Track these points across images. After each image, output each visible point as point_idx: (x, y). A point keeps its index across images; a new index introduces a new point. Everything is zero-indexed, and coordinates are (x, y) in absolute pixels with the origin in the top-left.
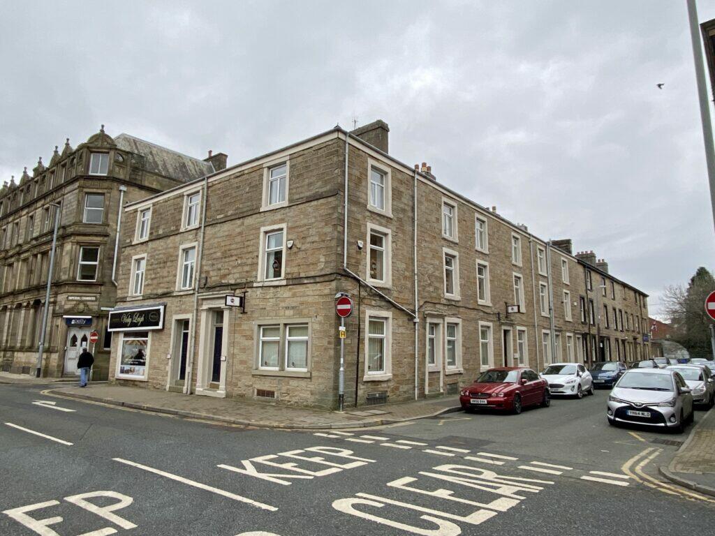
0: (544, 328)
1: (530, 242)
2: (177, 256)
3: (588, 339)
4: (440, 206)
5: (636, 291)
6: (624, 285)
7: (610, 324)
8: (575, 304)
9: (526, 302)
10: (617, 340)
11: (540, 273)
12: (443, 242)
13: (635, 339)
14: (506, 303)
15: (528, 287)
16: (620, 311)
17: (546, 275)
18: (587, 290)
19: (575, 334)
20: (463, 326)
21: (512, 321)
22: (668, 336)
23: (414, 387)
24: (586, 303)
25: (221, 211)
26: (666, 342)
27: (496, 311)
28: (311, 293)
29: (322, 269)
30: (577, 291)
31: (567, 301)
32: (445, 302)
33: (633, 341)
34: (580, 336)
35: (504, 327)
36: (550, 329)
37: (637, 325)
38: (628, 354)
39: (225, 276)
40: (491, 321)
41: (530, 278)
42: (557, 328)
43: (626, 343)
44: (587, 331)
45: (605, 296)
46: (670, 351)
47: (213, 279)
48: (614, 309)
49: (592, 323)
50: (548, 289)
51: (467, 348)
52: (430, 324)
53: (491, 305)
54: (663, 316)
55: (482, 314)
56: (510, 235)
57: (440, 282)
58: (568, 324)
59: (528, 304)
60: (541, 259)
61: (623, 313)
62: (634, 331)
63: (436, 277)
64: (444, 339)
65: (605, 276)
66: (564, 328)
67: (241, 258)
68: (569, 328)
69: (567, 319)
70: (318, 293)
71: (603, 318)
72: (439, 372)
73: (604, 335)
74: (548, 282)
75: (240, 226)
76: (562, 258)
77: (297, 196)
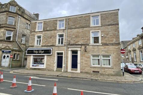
2: (56, 36)
25: (74, 26)
28: (111, 48)
29: (115, 42)
39: (77, 42)
47: (72, 43)
67: (83, 38)
70: (114, 48)
75: (82, 30)
77: (104, 24)
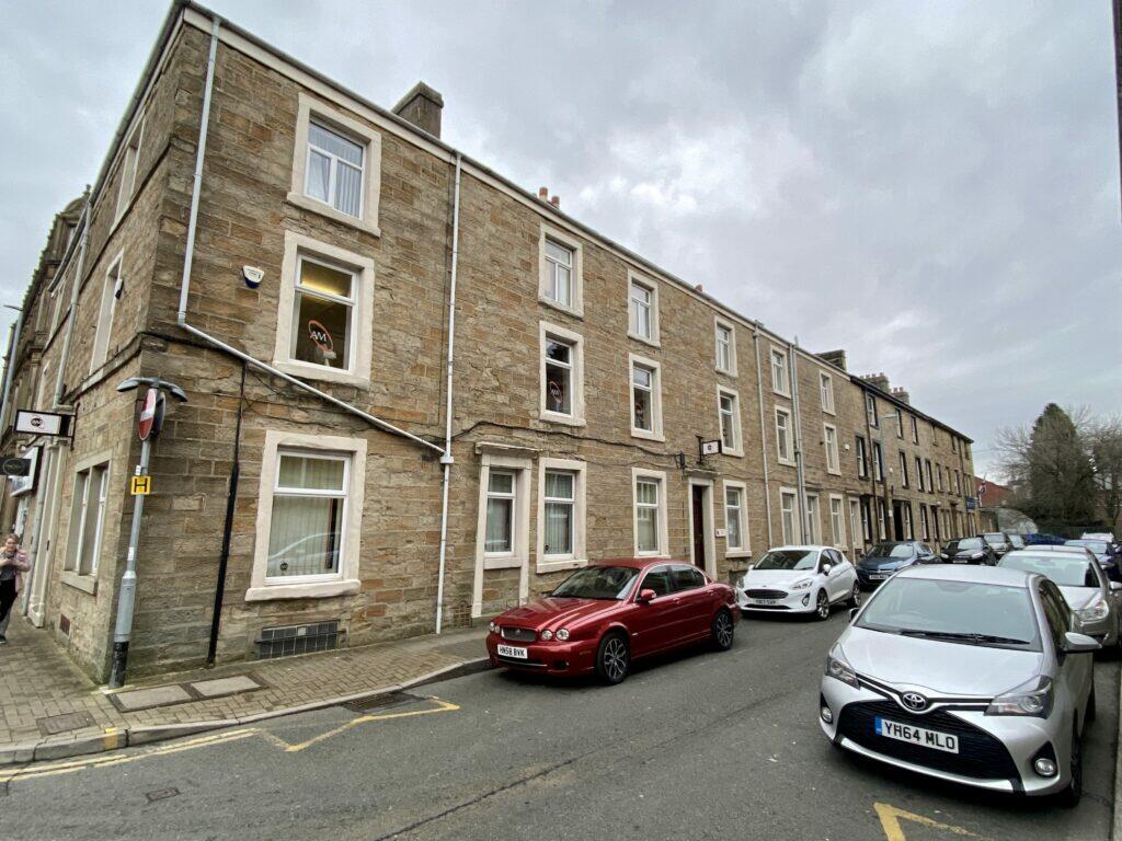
0: (785, 484)
1: (754, 337)
3: (872, 504)
4: (535, 240)
5: (953, 433)
6: (934, 424)
7: (910, 482)
8: (847, 447)
9: (744, 438)
10: (923, 506)
11: (776, 391)
12: (541, 310)
13: (953, 505)
14: (700, 438)
15: (749, 413)
16: (928, 462)
17: (789, 396)
18: (867, 427)
19: (847, 495)
20: (589, 476)
21: (713, 470)
22: (1004, 503)
23: (436, 604)
24: (867, 449)
26: (1002, 510)
27: (676, 451)
30: (849, 426)
31: (832, 441)
32: (541, 427)
33: (950, 508)
34: (857, 500)
35: (692, 481)
36: (797, 486)
37: (956, 484)
38: (942, 529)
40: (664, 469)
41: (755, 399)
42: (809, 485)
43: (939, 513)
44: (870, 492)
45: (901, 438)
46: (1009, 523)
48: (918, 459)
49: (879, 478)
50: (793, 420)
51: (601, 519)
52: (492, 468)
53: (663, 439)
54: (996, 473)
55: (641, 454)
56: (712, 321)
57: (528, 387)
58: (834, 479)
59: (750, 443)
60: (779, 369)
61: (933, 464)
62: (950, 493)
63: (518, 378)
64: (534, 501)
65: (901, 407)
66: (825, 485)
68: (834, 486)
69: (831, 471)
71: (898, 472)
72: (519, 568)
73: (900, 498)
74: (792, 409)
76: (821, 372)
